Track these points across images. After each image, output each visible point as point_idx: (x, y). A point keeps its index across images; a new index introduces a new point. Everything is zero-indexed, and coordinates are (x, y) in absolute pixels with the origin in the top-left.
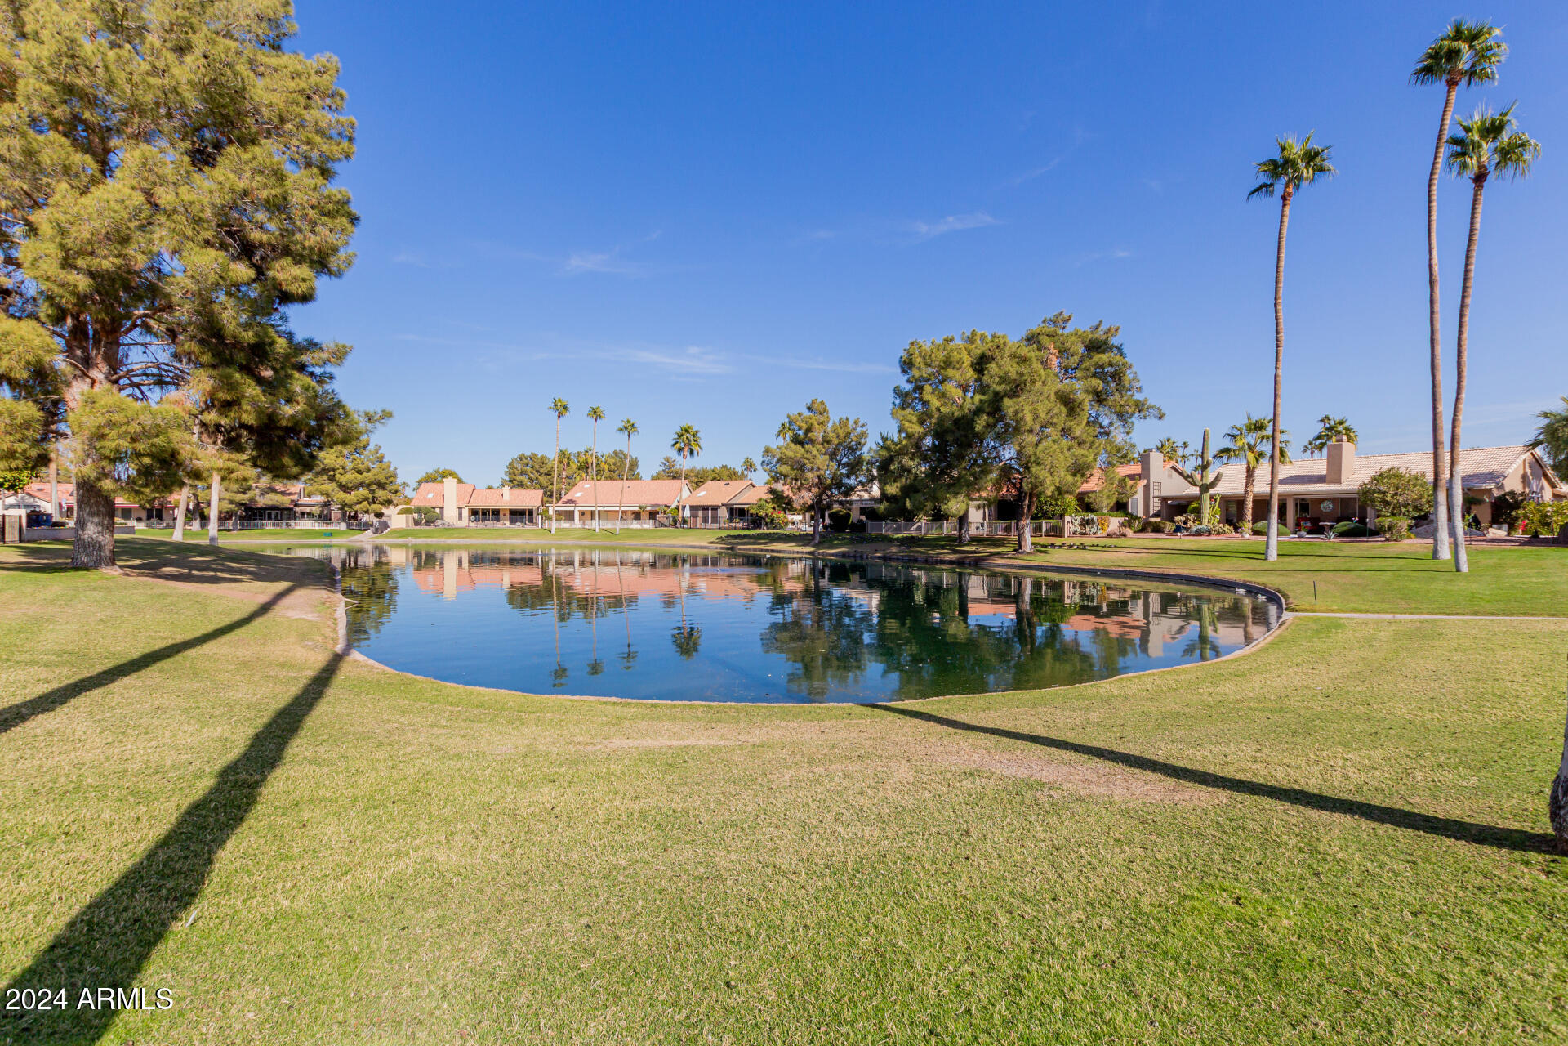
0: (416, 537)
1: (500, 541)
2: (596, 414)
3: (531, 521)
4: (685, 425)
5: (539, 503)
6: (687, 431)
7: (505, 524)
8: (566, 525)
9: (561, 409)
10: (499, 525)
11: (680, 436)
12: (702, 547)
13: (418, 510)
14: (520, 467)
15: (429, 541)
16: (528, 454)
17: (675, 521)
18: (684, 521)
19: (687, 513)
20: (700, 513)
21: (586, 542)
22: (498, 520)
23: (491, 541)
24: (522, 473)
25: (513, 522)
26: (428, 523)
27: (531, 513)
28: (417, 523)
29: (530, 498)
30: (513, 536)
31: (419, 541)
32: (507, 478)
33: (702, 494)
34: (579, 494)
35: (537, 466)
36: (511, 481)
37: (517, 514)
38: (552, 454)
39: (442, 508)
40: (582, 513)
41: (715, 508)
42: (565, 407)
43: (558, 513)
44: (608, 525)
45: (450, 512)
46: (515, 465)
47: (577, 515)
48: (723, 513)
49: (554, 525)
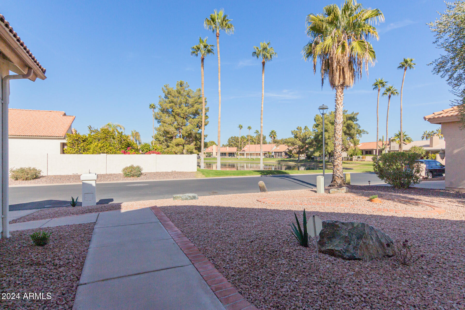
0: (207, 160)
1: (226, 161)
2: (249, 128)
3: (234, 156)
4: (272, 130)
5: (236, 151)
6: (273, 132)
7: (227, 157)
8: (242, 157)
9: (241, 127)
10: (226, 157)
11: (271, 133)
12: (273, 163)
13: (207, 153)
14: (231, 140)
15: (210, 161)
16: (233, 136)
17: (270, 156)
18: (273, 156)
19: (273, 154)
20: (277, 154)
21: (246, 162)
22: (226, 156)
23: (224, 161)
24: (232, 142)
25: (229, 156)
26: (209, 156)
27: (234, 154)
28: (207, 156)
29: (233, 150)
30: (229, 160)
31: (208, 161)
32: (228, 143)
33: (278, 148)
34: (246, 149)
35: (236, 140)
36: (229, 144)
37: (231, 154)
38: (240, 137)
39: (212, 153)
40: (247, 154)
41: (281, 153)
42: (242, 127)
43: (240, 154)
44: (252, 157)
45: (214, 154)
46: (230, 140)
47: (245, 154)
48: (283, 154)
49: (239, 157)
